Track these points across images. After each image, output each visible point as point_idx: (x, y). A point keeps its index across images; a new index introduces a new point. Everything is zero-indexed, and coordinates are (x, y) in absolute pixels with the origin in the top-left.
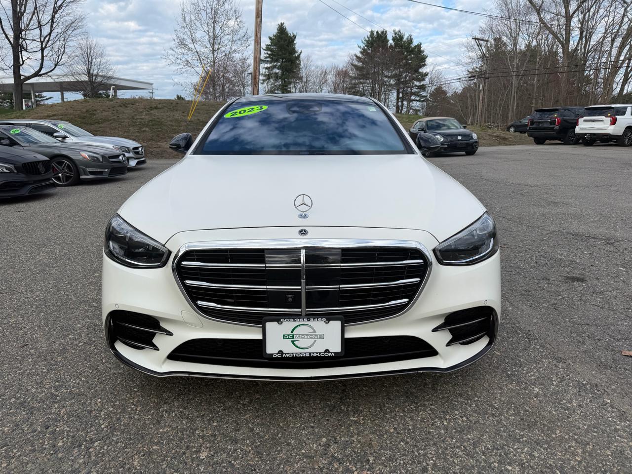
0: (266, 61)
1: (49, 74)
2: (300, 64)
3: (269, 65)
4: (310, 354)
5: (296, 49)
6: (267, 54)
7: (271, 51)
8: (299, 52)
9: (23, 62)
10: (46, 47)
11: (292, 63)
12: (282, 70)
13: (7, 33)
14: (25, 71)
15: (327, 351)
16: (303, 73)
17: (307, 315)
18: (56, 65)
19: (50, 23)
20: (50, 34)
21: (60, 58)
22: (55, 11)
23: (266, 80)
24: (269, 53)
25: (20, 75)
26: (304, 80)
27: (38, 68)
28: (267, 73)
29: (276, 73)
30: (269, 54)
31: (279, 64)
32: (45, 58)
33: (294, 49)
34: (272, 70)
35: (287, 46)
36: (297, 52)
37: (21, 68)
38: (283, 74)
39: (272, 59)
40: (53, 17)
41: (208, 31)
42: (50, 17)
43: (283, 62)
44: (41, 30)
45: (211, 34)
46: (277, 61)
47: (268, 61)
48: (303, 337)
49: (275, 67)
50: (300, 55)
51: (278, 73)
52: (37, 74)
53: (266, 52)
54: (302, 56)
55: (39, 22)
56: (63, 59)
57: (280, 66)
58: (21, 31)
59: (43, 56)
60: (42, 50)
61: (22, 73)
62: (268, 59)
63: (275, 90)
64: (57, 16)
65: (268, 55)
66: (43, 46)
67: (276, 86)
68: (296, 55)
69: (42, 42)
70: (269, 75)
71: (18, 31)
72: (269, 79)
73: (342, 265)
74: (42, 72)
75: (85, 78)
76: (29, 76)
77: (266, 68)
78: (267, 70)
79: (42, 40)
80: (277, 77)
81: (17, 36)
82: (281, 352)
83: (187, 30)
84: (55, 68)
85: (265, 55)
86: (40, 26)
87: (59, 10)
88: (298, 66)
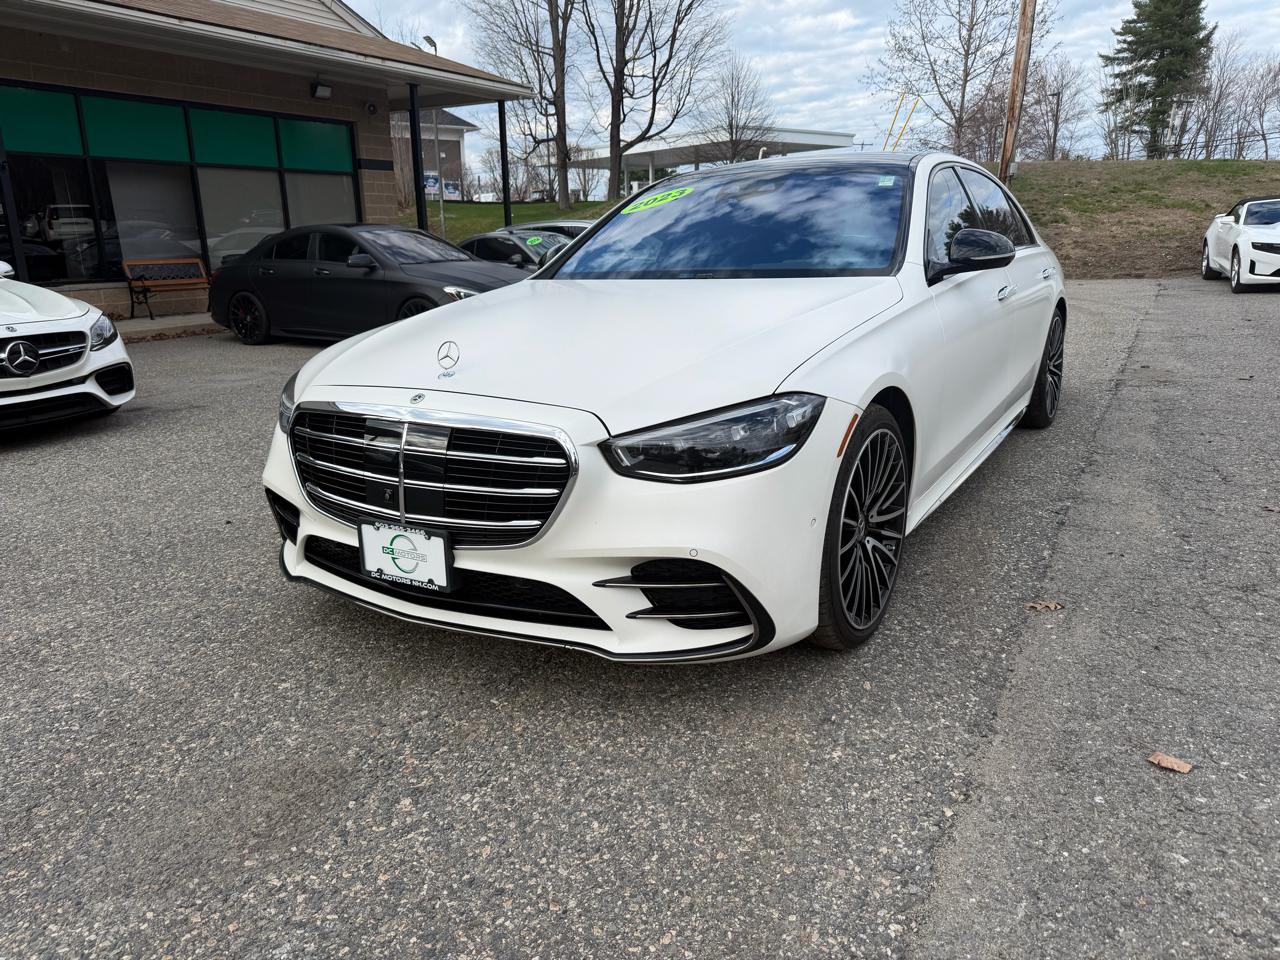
0: (1118, 59)
1: (663, 134)
2: (1208, 57)
3: (1124, 68)
4: (411, 581)
5: (1203, 22)
6: (1125, 41)
7: (1134, 34)
8: (1210, 26)
9: (625, 116)
10: (660, 86)
11: (1186, 56)
12: (1157, 77)
13: (605, 69)
14: (627, 134)
15: (431, 581)
16: (1213, 76)
17: (407, 522)
18: (675, 117)
19: (669, 42)
20: (667, 63)
21: (682, 103)
22: (679, 21)
23: (1112, 103)
24: (1130, 38)
25: (619, 141)
26: (1214, 94)
27: (646, 126)
28: (1118, 87)
29: (1142, 86)
30: (1129, 43)
31: (1152, 62)
32: (658, 106)
33: (1197, 20)
34: (1131, 79)
35: (1181, 16)
36: (1204, 28)
37: (621, 126)
38: (1158, 85)
39: (1134, 52)
40: (675, 30)
41: (958, 13)
42: (670, 32)
43: (1162, 56)
44: (655, 57)
45: (966, 20)
46: (1147, 55)
47: (1123, 59)
48: (404, 553)
49: (1138, 71)
50: (1211, 33)
51: (1146, 84)
52: (643, 138)
53: (1121, 38)
54: (1216, 37)
55: (653, 43)
56: (687, 105)
57: (1155, 66)
58: (626, 63)
59: (654, 103)
60: (655, 91)
61: (622, 137)
62: (1125, 55)
63: (1132, 124)
64: (681, 28)
65: (1125, 46)
66: (657, 85)
67: (1136, 114)
68: (1201, 37)
69: (655, 79)
70: (1121, 91)
71: (621, 63)
72: (1120, 100)
73: (449, 453)
74: (651, 133)
75: (724, 137)
76: (631, 142)
77: (1117, 76)
78: (1118, 80)
79: (656, 75)
80: (1141, 92)
81: (619, 73)
82: (380, 571)
83: (914, 18)
84: (673, 121)
85: (1119, 47)
86: (654, 50)
87: (686, 15)
88: (1201, 63)
